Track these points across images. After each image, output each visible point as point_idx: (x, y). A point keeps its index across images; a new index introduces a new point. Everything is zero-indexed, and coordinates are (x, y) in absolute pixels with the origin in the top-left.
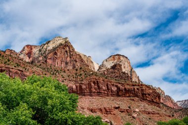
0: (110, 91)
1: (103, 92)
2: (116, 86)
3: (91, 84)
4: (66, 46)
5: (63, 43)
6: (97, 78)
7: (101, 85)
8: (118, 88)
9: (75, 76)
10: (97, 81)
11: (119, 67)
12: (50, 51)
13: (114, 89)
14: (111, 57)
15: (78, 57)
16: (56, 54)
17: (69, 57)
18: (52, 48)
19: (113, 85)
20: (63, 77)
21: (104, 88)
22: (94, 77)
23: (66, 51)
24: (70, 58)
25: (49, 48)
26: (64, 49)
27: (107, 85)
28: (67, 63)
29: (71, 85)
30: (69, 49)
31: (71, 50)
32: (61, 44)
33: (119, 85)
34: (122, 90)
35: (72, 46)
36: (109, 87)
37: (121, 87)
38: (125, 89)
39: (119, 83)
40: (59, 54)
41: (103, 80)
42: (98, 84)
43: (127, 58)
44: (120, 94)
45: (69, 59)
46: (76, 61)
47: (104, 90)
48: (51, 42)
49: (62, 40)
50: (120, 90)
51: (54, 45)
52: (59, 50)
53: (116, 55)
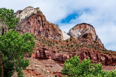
0: (99, 60)
1: (94, 61)
2: (105, 56)
3: (83, 55)
4: (38, 16)
5: (36, 12)
6: (88, 49)
7: (92, 56)
8: (107, 58)
9: (67, 47)
10: (89, 52)
11: (90, 36)
12: (23, 21)
13: (103, 59)
14: (77, 25)
15: (50, 26)
16: (29, 23)
17: (41, 27)
18: (24, 18)
19: (102, 55)
20: (58, 48)
21: (94, 58)
22: (86, 48)
23: (39, 21)
24: (43, 27)
25: (22, 18)
26: (37, 18)
27: (97, 56)
28: (39, 32)
29: (66, 55)
30: (42, 18)
31: (44, 20)
32: (33, 14)
33: (107, 56)
34: (110, 60)
35: (44, 16)
36: (99, 57)
37: (109, 57)
38: (112, 59)
39: (107, 54)
40: (32, 23)
41: (93, 51)
42: (89, 54)
43: (92, 26)
44: (108, 63)
45: (41, 28)
46: (49, 30)
47: (95, 60)
48: (23, 12)
49: (34, 10)
50: (108, 60)
51: (26, 15)
52: (32, 20)
53: (83, 24)
